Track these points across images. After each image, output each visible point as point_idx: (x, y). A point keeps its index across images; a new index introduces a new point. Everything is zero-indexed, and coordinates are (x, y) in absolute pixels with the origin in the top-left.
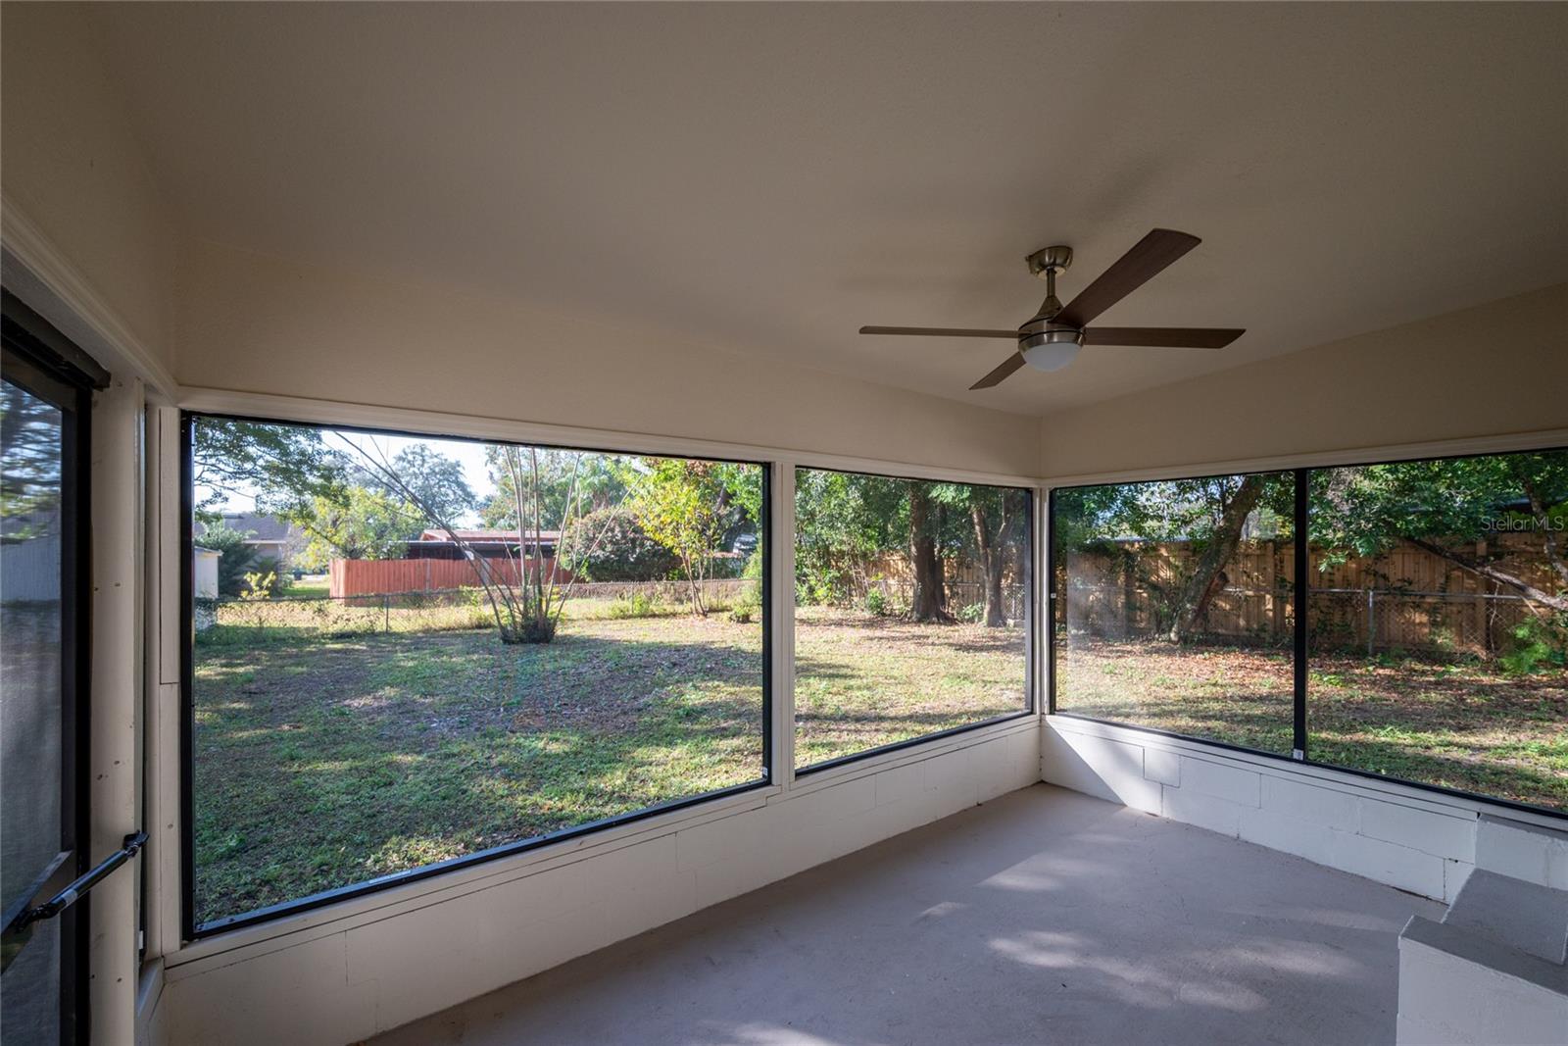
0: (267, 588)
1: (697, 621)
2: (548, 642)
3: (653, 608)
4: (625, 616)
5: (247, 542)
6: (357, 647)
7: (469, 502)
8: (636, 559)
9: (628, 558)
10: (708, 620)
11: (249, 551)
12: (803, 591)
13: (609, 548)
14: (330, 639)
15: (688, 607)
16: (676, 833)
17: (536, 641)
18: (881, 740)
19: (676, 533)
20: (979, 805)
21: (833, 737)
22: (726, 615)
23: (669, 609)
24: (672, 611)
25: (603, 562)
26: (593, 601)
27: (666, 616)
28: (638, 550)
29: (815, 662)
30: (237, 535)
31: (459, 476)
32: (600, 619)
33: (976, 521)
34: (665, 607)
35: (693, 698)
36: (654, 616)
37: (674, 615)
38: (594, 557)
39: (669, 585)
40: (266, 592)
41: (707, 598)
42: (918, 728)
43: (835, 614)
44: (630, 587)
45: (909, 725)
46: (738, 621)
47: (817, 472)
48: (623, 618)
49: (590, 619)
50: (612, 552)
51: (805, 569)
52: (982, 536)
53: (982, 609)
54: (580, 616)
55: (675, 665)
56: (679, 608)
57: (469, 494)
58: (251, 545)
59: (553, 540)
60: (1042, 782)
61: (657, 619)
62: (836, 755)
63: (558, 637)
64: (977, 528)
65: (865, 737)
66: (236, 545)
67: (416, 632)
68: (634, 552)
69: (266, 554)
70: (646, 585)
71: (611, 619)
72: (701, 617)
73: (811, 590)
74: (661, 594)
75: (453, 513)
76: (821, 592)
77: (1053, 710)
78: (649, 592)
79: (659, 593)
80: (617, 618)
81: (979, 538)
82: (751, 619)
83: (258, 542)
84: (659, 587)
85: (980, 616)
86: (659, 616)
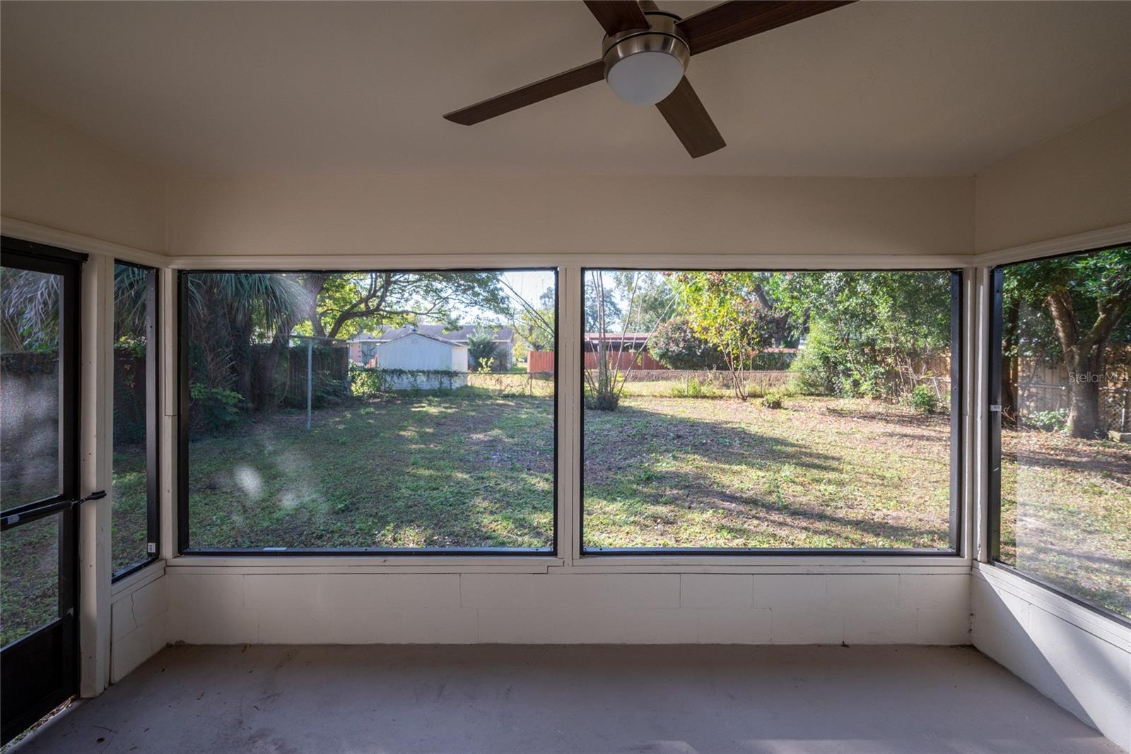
0: (490, 367)
1: (735, 404)
2: (612, 410)
3: (704, 390)
4: (681, 396)
5: (494, 341)
6: (510, 403)
7: (618, 315)
8: (701, 353)
9: (695, 352)
10: (746, 404)
11: (494, 346)
12: (847, 384)
13: (682, 345)
14: (502, 397)
15: (732, 392)
16: (460, 574)
17: (603, 409)
18: (802, 540)
19: (720, 333)
20: (844, 645)
21: (751, 524)
22: (759, 400)
23: (718, 392)
24: (720, 394)
25: (676, 355)
26: (661, 383)
27: (714, 398)
28: (702, 347)
29: (808, 451)
30: (489, 337)
31: (612, 298)
32: (662, 397)
33: (1055, 313)
34: (715, 390)
35: (666, 465)
36: (704, 397)
37: (721, 397)
38: (671, 351)
39: (718, 374)
40: (489, 369)
41: (749, 387)
42: (856, 536)
43: (875, 407)
44: (687, 374)
45: (848, 531)
46: (769, 407)
47: (832, 274)
48: (679, 397)
49: (656, 396)
50: (683, 348)
51: (848, 365)
52: (1064, 331)
53: (1065, 415)
54: (648, 394)
55: (679, 437)
56: (726, 392)
57: (617, 310)
58: (495, 343)
59: (645, 339)
60: (972, 647)
61: (706, 399)
62: (738, 543)
63: (620, 406)
64: (1058, 322)
65: (783, 532)
66: (489, 342)
67: (545, 397)
68: (700, 348)
69: (502, 347)
70: (700, 372)
71: (670, 397)
72: (740, 400)
73: (856, 384)
74: (711, 380)
75: (609, 322)
76: (865, 386)
77: (993, 558)
78: (701, 379)
79: (710, 380)
80: (674, 397)
81: (1061, 334)
82: (782, 405)
83: (498, 341)
84: (710, 375)
85: (1062, 424)
86: (708, 397)
